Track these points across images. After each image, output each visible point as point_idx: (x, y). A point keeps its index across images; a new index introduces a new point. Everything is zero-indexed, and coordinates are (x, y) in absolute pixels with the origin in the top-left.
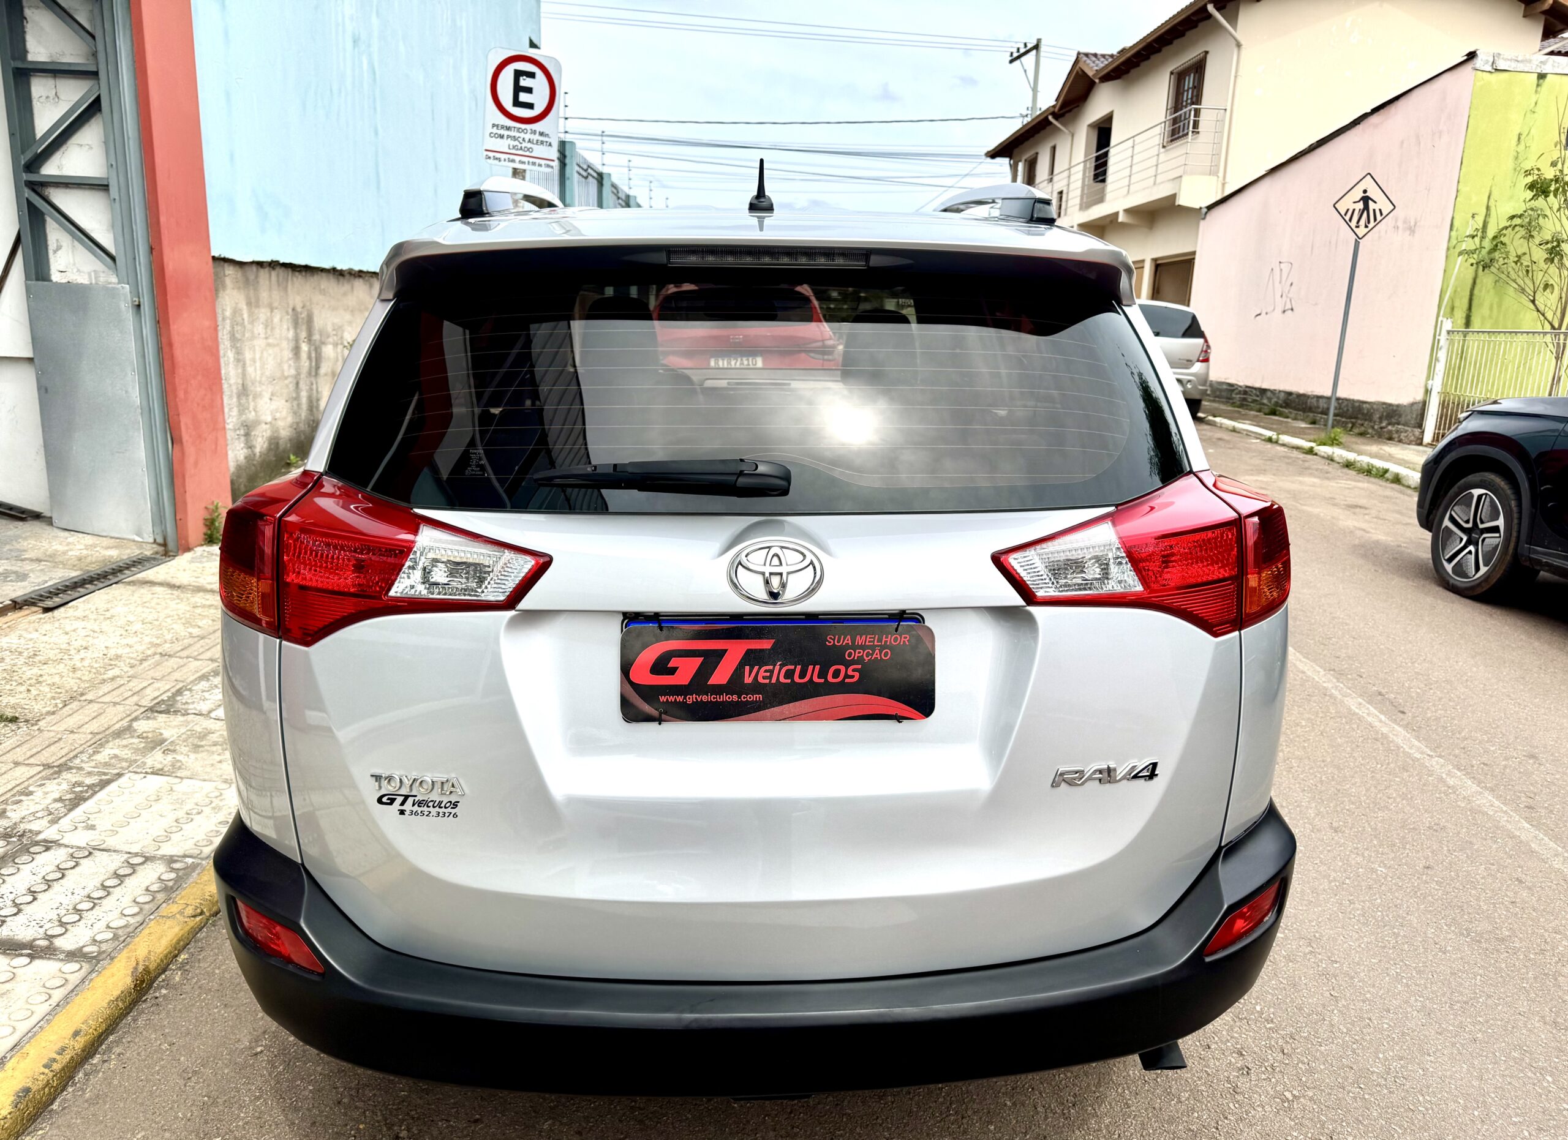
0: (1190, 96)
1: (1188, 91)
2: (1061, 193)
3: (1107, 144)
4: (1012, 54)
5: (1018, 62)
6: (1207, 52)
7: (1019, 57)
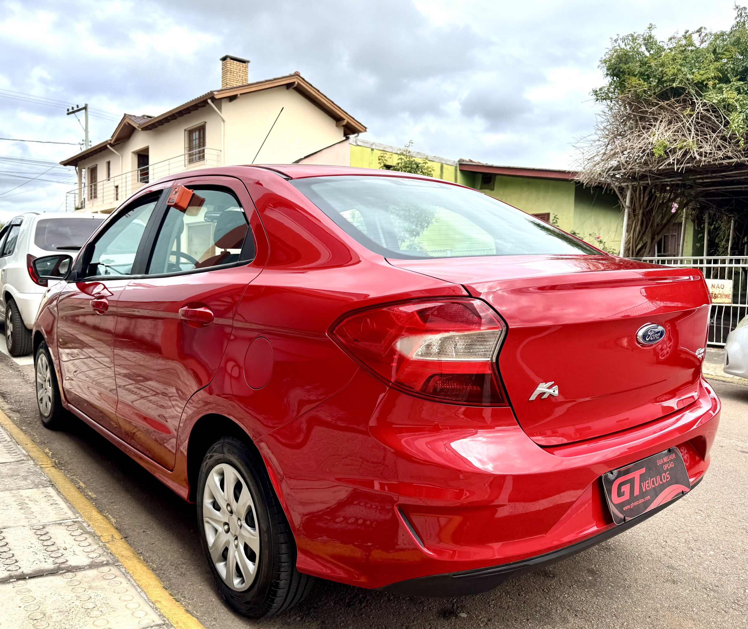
0: (197, 143)
1: (195, 139)
2: (117, 187)
3: (147, 164)
4: (68, 110)
5: (73, 115)
6: (206, 122)
7: (73, 112)
